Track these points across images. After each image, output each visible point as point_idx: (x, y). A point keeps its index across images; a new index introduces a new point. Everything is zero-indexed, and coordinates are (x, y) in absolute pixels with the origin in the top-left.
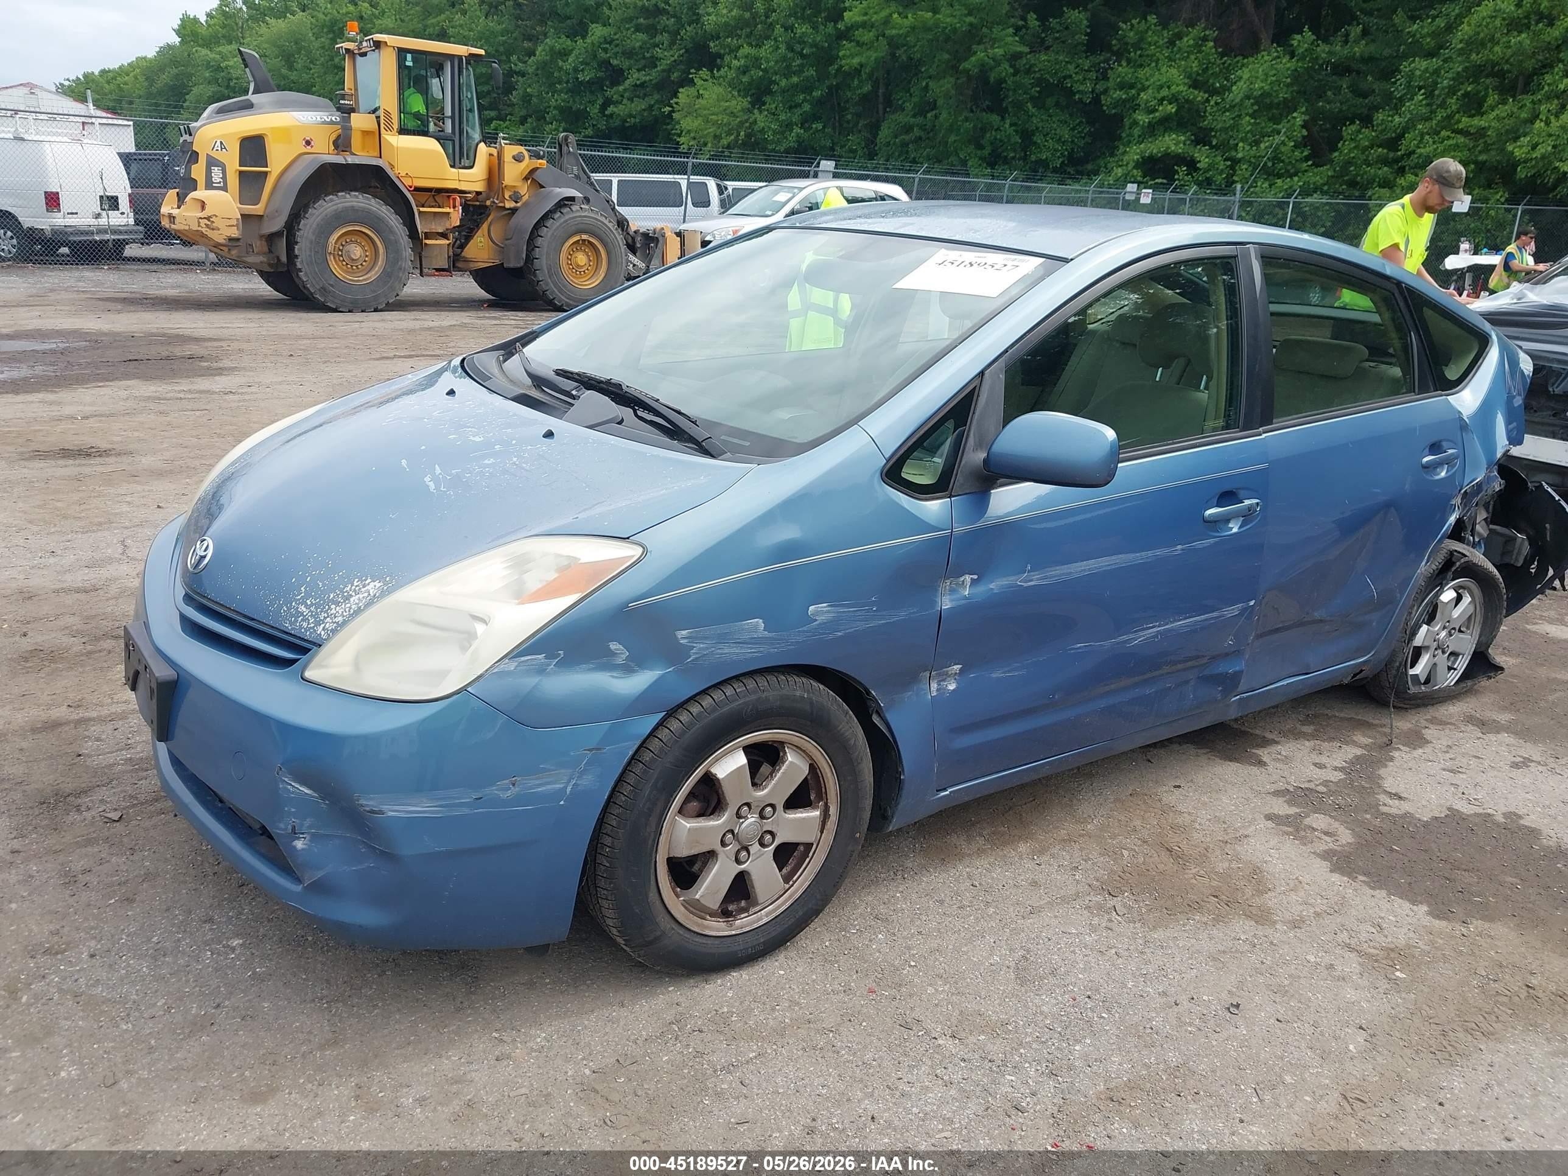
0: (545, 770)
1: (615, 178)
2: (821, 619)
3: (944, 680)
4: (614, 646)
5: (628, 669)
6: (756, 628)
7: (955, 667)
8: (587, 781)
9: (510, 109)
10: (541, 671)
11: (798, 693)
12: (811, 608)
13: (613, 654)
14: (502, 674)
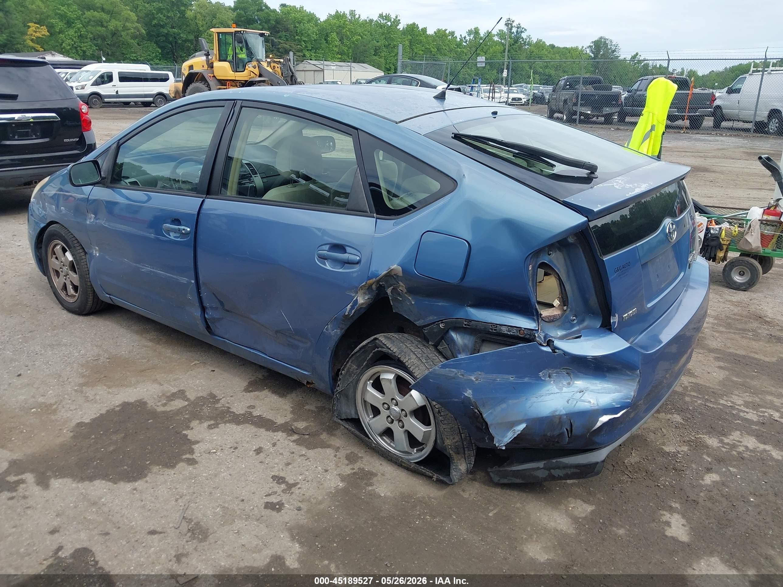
2: (63, 212)
3: (96, 251)
5: (42, 209)
6: (54, 208)
7: (97, 248)
12: (62, 208)
13: (40, 204)
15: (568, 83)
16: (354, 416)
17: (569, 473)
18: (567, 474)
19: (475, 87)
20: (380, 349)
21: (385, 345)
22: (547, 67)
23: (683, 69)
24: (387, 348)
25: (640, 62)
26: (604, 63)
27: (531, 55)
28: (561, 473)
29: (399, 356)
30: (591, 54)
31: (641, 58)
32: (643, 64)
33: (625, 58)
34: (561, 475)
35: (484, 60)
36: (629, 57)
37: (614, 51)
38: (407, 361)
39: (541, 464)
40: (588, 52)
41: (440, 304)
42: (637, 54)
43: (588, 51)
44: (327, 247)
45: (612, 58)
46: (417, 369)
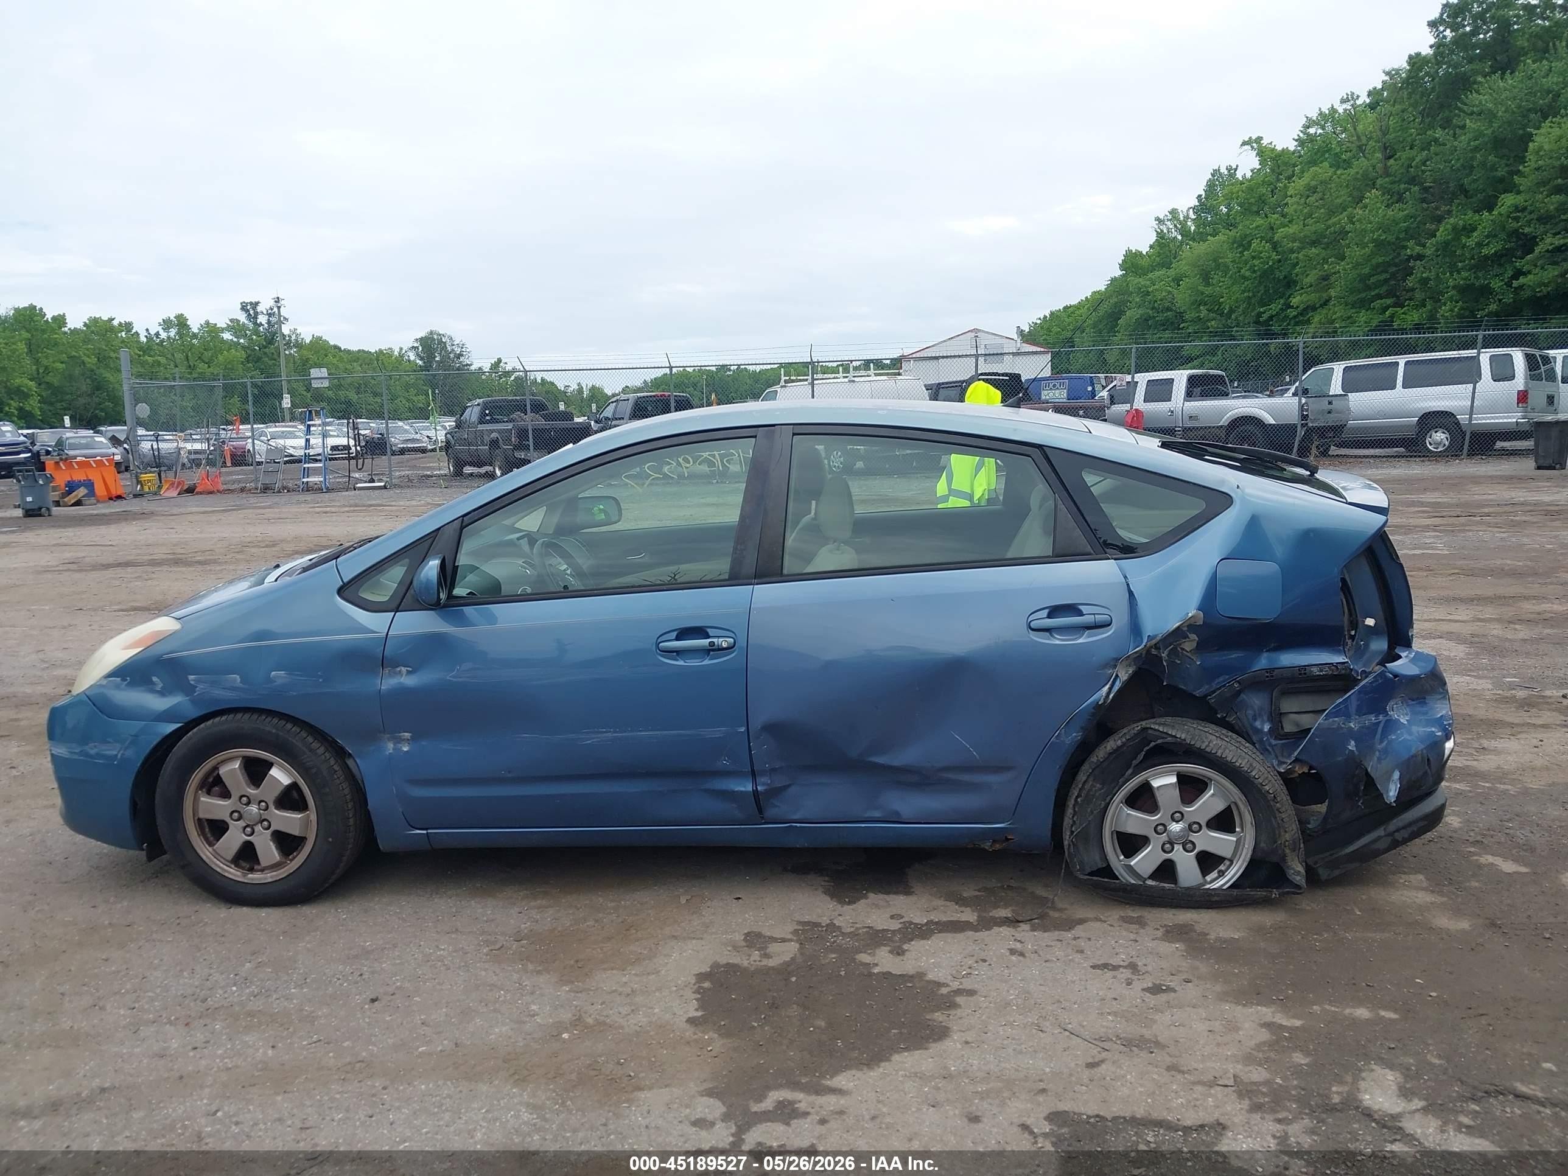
0: (109, 742)
1: (1402, 360)
2: (279, 682)
3: (399, 743)
4: (155, 679)
5: (162, 693)
6: (235, 680)
7: (406, 734)
8: (129, 753)
9: (1410, 294)
10: (117, 687)
11: (268, 729)
12: (273, 673)
13: (153, 683)
14: (101, 686)
15: (487, 412)
16: (1101, 865)
17: (1415, 829)
18: (1413, 832)
19: (314, 425)
20: (1160, 741)
21: (1166, 733)
22: (339, 387)
23: (579, 384)
24: (1171, 736)
25: (507, 374)
26: (446, 376)
27: (304, 365)
28: (1405, 834)
29: (1192, 743)
30: (418, 361)
31: (509, 368)
32: (512, 378)
33: (480, 368)
34: (1406, 836)
35: (327, 375)
36: (487, 368)
37: (460, 355)
38: (1207, 746)
39: (1380, 832)
40: (412, 358)
41: (1233, 656)
42: (500, 360)
43: (412, 356)
44: (1045, 613)
45: (458, 369)
46: (1227, 751)
